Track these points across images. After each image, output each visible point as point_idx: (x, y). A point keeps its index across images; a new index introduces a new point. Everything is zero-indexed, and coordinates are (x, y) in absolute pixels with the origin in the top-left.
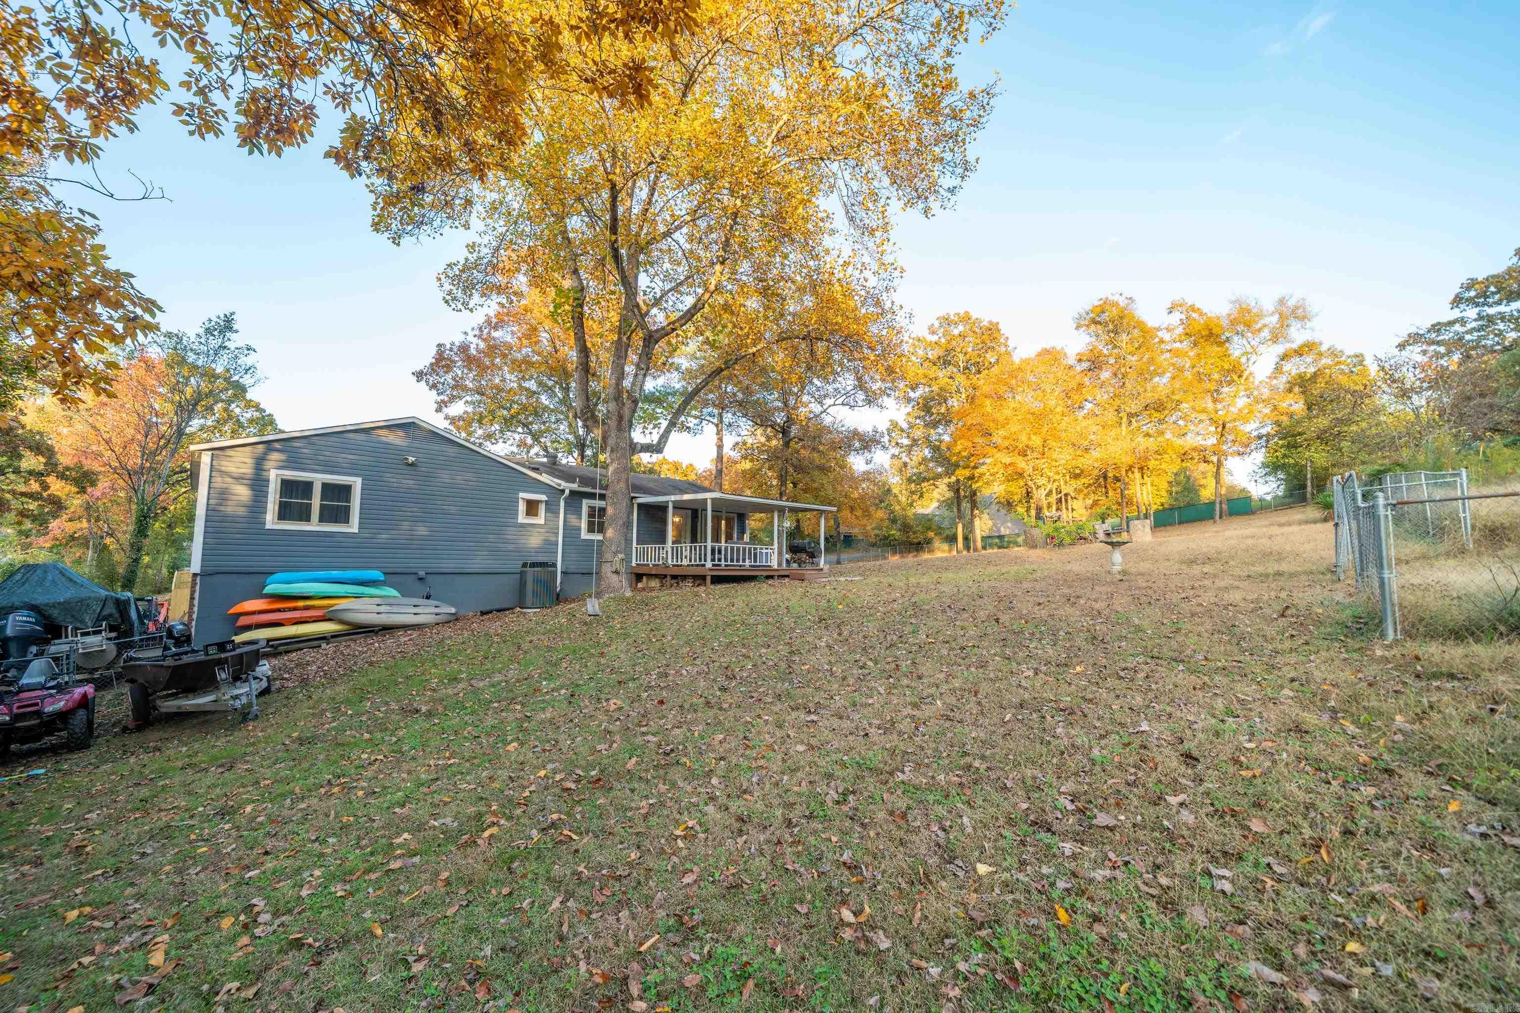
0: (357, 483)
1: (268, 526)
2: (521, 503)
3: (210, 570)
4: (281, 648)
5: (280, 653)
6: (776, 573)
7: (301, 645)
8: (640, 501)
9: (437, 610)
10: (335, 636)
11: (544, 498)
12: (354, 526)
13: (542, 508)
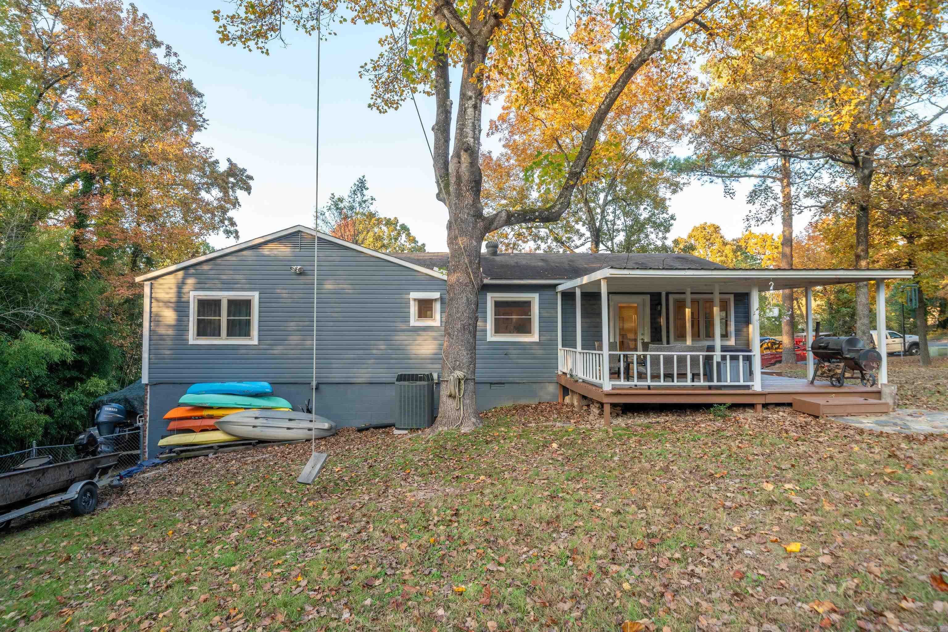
0: (255, 297)
1: (191, 342)
2: (412, 303)
3: (155, 381)
4: (183, 455)
5: (181, 459)
6: (762, 400)
7: (197, 453)
8: (560, 288)
9: (310, 425)
10: (223, 446)
11: (437, 295)
12: (254, 340)
13: (437, 307)
